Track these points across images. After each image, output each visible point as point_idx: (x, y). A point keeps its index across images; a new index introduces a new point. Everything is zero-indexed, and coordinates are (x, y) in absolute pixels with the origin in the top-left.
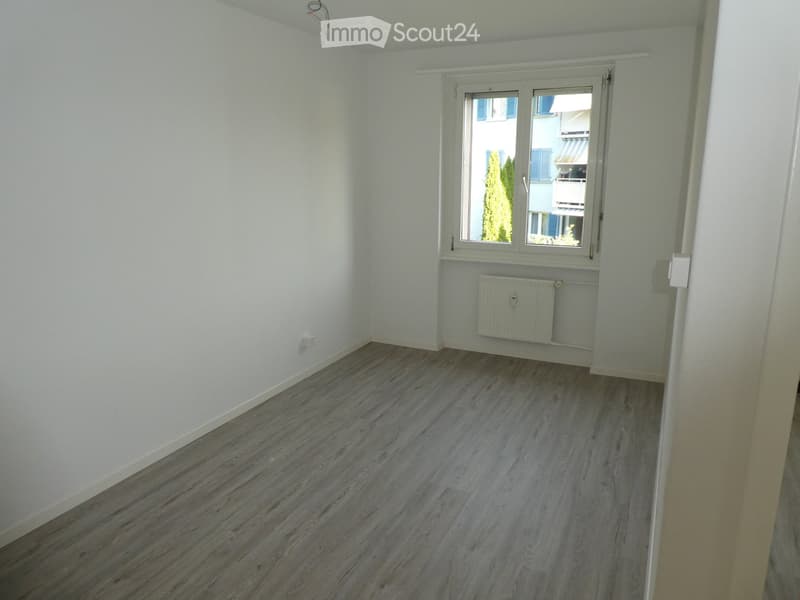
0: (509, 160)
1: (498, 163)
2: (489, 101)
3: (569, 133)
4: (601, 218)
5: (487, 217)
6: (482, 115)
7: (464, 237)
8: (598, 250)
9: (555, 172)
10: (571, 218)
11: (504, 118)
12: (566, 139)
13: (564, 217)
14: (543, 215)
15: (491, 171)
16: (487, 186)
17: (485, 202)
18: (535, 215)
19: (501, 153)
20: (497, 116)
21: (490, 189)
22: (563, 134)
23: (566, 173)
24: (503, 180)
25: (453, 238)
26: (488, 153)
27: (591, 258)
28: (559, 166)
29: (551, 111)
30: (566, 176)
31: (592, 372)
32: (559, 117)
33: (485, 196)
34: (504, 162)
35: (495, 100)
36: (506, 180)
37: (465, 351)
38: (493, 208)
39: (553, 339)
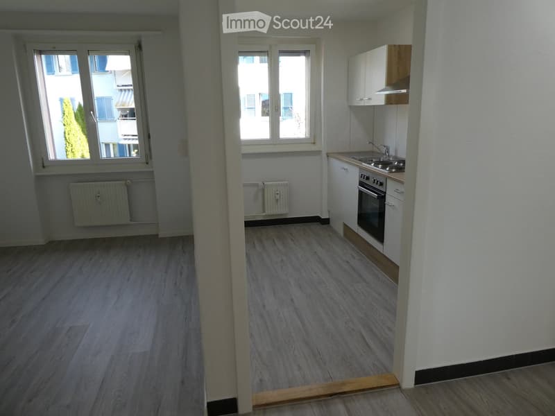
0: (80, 106)
1: (71, 107)
2: (54, 57)
3: (123, 86)
4: (149, 137)
5: (69, 149)
6: (51, 70)
7: (51, 157)
8: (151, 158)
9: (117, 114)
10: (134, 145)
11: (70, 73)
12: (121, 90)
13: (129, 145)
14: (113, 145)
15: (66, 114)
16: (64, 125)
17: (65, 137)
18: (107, 145)
19: (72, 100)
20: (64, 71)
21: (68, 129)
22: (118, 86)
23: (125, 114)
24: (77, 120)
25: (43, 159)
26: (61, 100)
27: (147, 163)
28: (119, 109)
29: (106, 69)
30: (126, 116)
31: (160, 236)
32: (113, 74)
33: (65, 133)
34: (76, 107)
35: (59, 56)
36: (80, 121)
37: (68, 241)
38: (72, 142)
39: (131, 220)
